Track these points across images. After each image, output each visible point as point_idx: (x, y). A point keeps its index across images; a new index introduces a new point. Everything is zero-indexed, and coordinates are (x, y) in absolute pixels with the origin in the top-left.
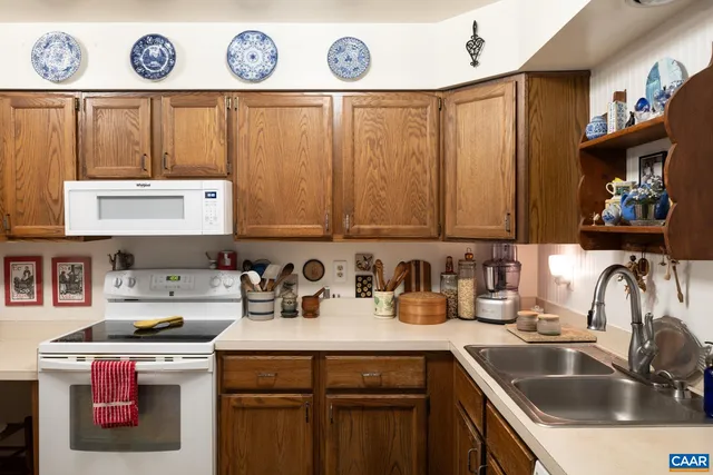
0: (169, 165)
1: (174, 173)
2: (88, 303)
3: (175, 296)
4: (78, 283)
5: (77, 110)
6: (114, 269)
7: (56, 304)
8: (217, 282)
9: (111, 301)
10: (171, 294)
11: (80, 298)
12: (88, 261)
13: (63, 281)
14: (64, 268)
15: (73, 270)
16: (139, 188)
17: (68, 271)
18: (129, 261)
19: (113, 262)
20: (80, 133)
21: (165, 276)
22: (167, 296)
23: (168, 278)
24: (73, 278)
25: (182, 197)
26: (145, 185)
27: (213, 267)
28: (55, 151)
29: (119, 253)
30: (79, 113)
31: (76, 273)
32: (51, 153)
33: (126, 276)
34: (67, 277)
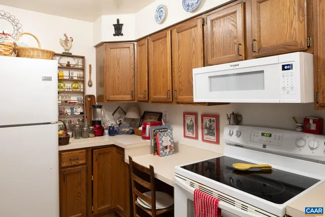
0: (256, 49)
1: (260, 54)
2: (218, 142)
3: (267, 149)
4: (213, 130)
5: (203, 25)
6: (230, 124)
7: (203, 140)
8: (301, 143)
9: (227, 144)
10: (264, 146)
11: (213, 138)
12: (217, 117)
13: (206, 128)
14: (206, 120)
15: (210, 122)
16: (232, 68)
17: (208, 122)
18: (239, 119)
19: (229, 119)
20: (205, 39)
21: (260, 132)
22: (261, 147)
23: (263, 134)
24: (210, 126)
25: (263, 72)
26: (236, 65)
27: (300, 129)
28: (194, 52)
29: (233, 113)
30: (205, 27)
31: (212, 124)
32: (192, 54)
33: (236, 129)
34: (208, 126)
